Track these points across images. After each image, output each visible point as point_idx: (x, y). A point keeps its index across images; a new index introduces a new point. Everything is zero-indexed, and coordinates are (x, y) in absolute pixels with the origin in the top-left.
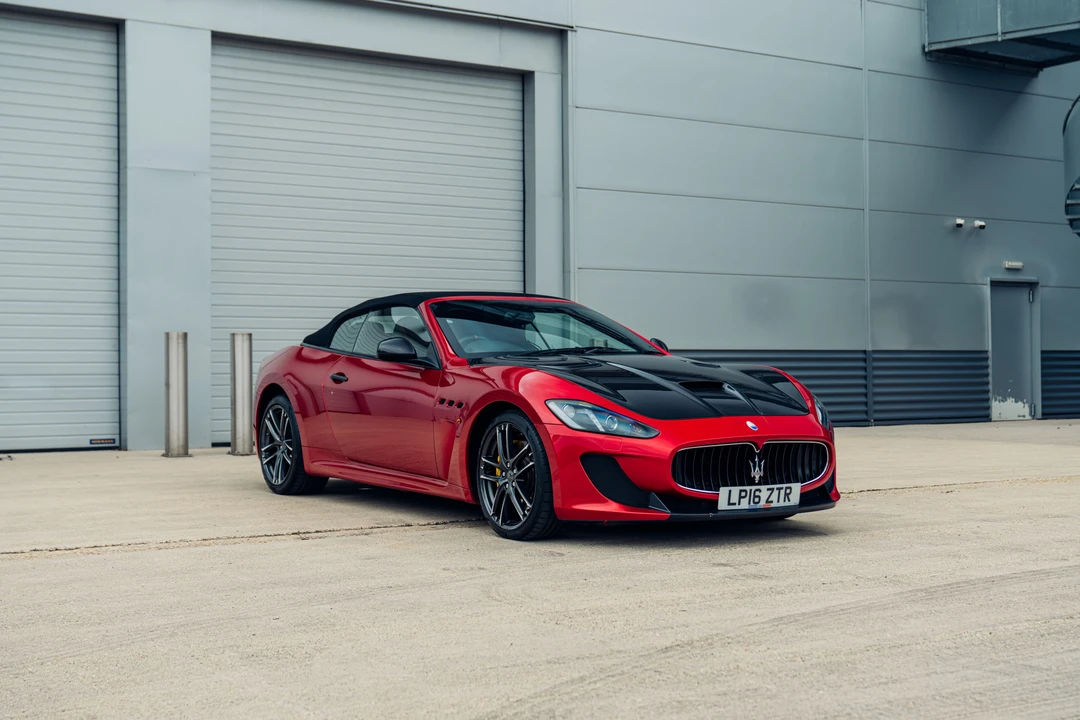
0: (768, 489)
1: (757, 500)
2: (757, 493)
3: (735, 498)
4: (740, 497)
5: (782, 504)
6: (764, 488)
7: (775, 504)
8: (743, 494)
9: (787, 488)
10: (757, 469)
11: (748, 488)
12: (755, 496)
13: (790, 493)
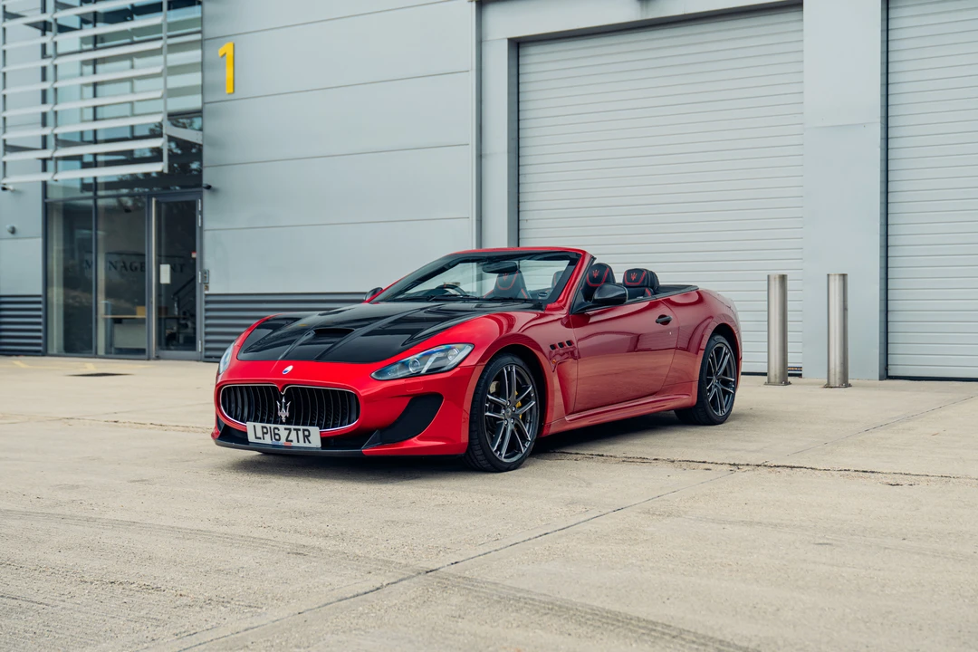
0: (285, 429)
1: (277, 437)
3: (259, 434)
4: (264, 433)
5: (301, 444)
6: (282, 427)
7: (295, 444)
8: (265, 430)
10: (283, 409)
12: (275, 434)
13: (309, 435)
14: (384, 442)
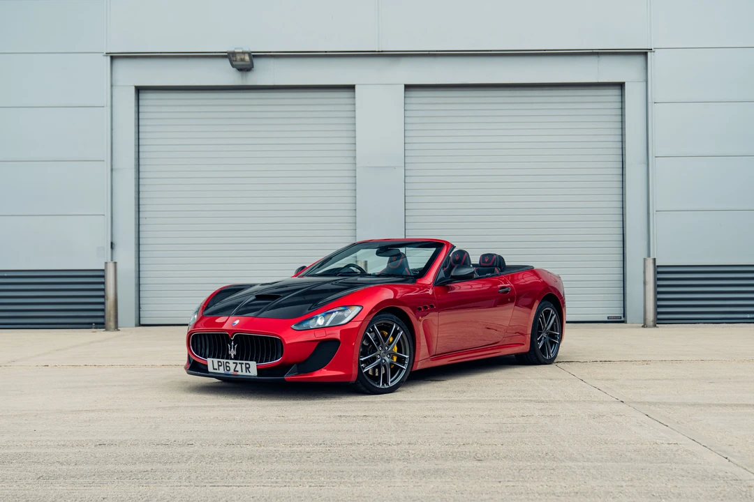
0: (233, 363)
1: (228, 368)
2: (228, 364)
3: (216, 366)
4: (219, 366)
5: (244, 373)
6: (231, 362)
7: (240, 373)
8: (220, 364)
9: (246, 364)
10: (232, 350)
11: (222, 360)
12: (227, 366)
13: (249, 367)
14: (300, 372)
